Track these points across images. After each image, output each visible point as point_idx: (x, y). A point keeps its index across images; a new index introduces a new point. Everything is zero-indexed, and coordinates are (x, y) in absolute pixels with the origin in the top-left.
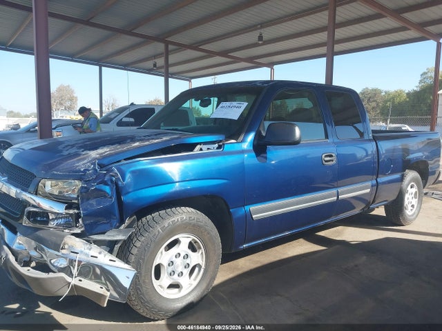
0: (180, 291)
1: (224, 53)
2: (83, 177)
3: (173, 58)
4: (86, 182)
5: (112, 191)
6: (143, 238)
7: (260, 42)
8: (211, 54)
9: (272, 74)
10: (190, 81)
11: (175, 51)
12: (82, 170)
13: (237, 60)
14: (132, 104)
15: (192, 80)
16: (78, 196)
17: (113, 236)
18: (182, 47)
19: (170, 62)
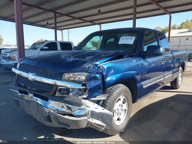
0: (120, 122)
1: (80, 18)
2: (88, 70)
3: (58, 20)
4: (90, 73)
5: (100, 77)
6: (111, 98)
7: (99, 14)
8: (75, 18)
9: (100, 28)
10: (62, 31)
11: (59, 17)
12: (87, 67)
13: (86, 21)
14: (46, 40)
15: (63, 30)
16: (86, 80)
17: (100, 98)
18: (62, 15)
19: (57, 21)
